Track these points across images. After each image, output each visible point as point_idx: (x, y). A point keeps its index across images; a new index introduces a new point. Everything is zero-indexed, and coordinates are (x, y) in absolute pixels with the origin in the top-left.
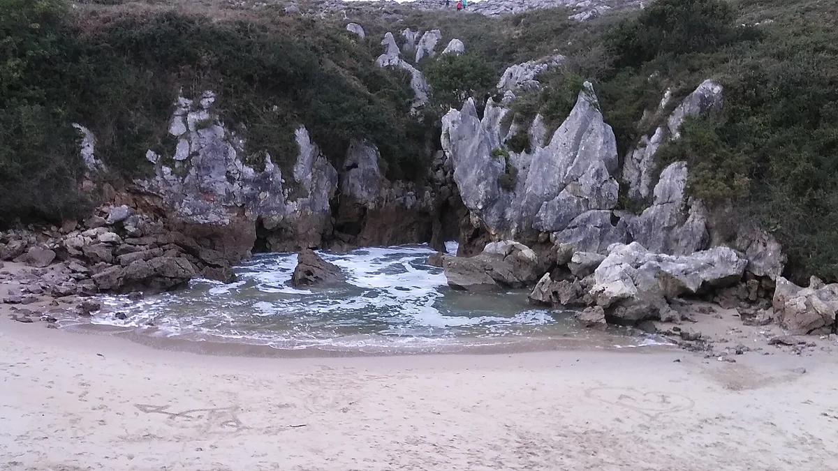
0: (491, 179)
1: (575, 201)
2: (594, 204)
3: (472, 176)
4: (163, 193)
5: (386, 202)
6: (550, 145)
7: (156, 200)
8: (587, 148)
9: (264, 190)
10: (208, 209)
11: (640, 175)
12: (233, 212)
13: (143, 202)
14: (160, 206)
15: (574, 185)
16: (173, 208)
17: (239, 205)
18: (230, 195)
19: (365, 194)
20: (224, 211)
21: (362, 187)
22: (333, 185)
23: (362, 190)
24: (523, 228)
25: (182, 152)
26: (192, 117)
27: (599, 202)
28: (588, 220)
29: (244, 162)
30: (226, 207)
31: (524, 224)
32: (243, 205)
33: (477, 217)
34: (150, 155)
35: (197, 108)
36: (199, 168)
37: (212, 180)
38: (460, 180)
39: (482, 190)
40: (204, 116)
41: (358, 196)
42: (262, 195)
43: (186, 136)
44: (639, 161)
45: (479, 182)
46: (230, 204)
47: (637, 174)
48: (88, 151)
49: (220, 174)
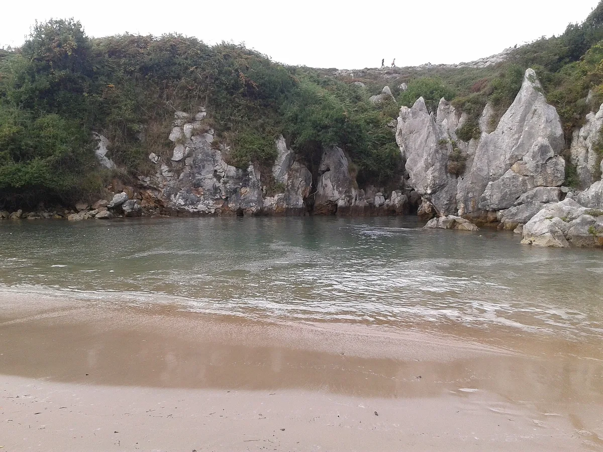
0: (438, 165)
1: (521, 179)
2: (540, 181)
3: (421, 164)
4: (162, 187)
5: (356, 200)
6: (496, 131)
7: (156, 193)
8: (532, 128)
9: (245, 185)
10: (199, 201)
11: (587, 151)
12: (219, 204)
13: (147, 195)
14: (159, 198)
15: (519, 164)
16: (170, 199)
17: (223, 198)
18: (216, 189)
19: (336, 193)
20: (211, 202)
21: (333, 187)
22: (307, 184)
23: (334, 189)
24: (471, 209)
25: (178, 155)
26: (188, 128)
27: (545, 180)
28: (534, 196)
29: (229, 163)
30: (213, 200)
31: (471, 204)
32: (227, 198)
33: (428, 203)
34: (153, 156)
35: (192, 120)
36: (192, 167)
37: (202, 177)
38: (411, 169)
39: (430, 175)
40: (197, 125)
41: (330, 194)
42: (243, 190)
43: (182, 141)
44: (585, 138)
45: (427, 168)
46: (216, 197)
47: (584, 151)
48: (102, 151)
49: (209, 172)
